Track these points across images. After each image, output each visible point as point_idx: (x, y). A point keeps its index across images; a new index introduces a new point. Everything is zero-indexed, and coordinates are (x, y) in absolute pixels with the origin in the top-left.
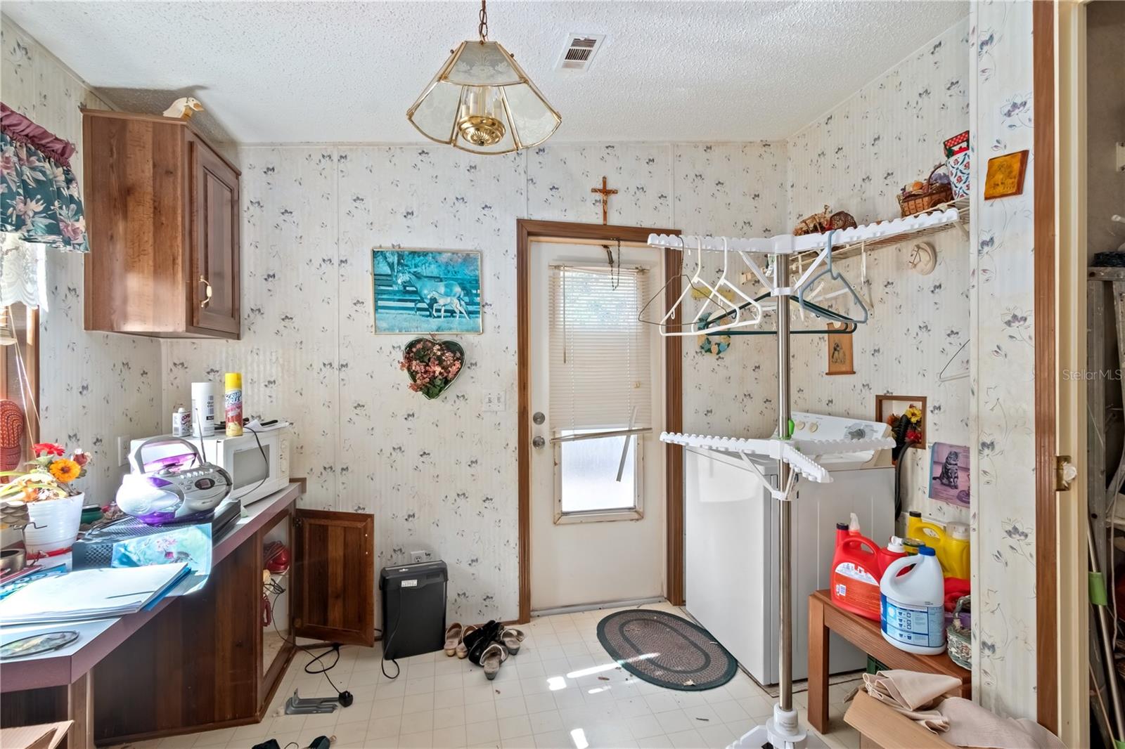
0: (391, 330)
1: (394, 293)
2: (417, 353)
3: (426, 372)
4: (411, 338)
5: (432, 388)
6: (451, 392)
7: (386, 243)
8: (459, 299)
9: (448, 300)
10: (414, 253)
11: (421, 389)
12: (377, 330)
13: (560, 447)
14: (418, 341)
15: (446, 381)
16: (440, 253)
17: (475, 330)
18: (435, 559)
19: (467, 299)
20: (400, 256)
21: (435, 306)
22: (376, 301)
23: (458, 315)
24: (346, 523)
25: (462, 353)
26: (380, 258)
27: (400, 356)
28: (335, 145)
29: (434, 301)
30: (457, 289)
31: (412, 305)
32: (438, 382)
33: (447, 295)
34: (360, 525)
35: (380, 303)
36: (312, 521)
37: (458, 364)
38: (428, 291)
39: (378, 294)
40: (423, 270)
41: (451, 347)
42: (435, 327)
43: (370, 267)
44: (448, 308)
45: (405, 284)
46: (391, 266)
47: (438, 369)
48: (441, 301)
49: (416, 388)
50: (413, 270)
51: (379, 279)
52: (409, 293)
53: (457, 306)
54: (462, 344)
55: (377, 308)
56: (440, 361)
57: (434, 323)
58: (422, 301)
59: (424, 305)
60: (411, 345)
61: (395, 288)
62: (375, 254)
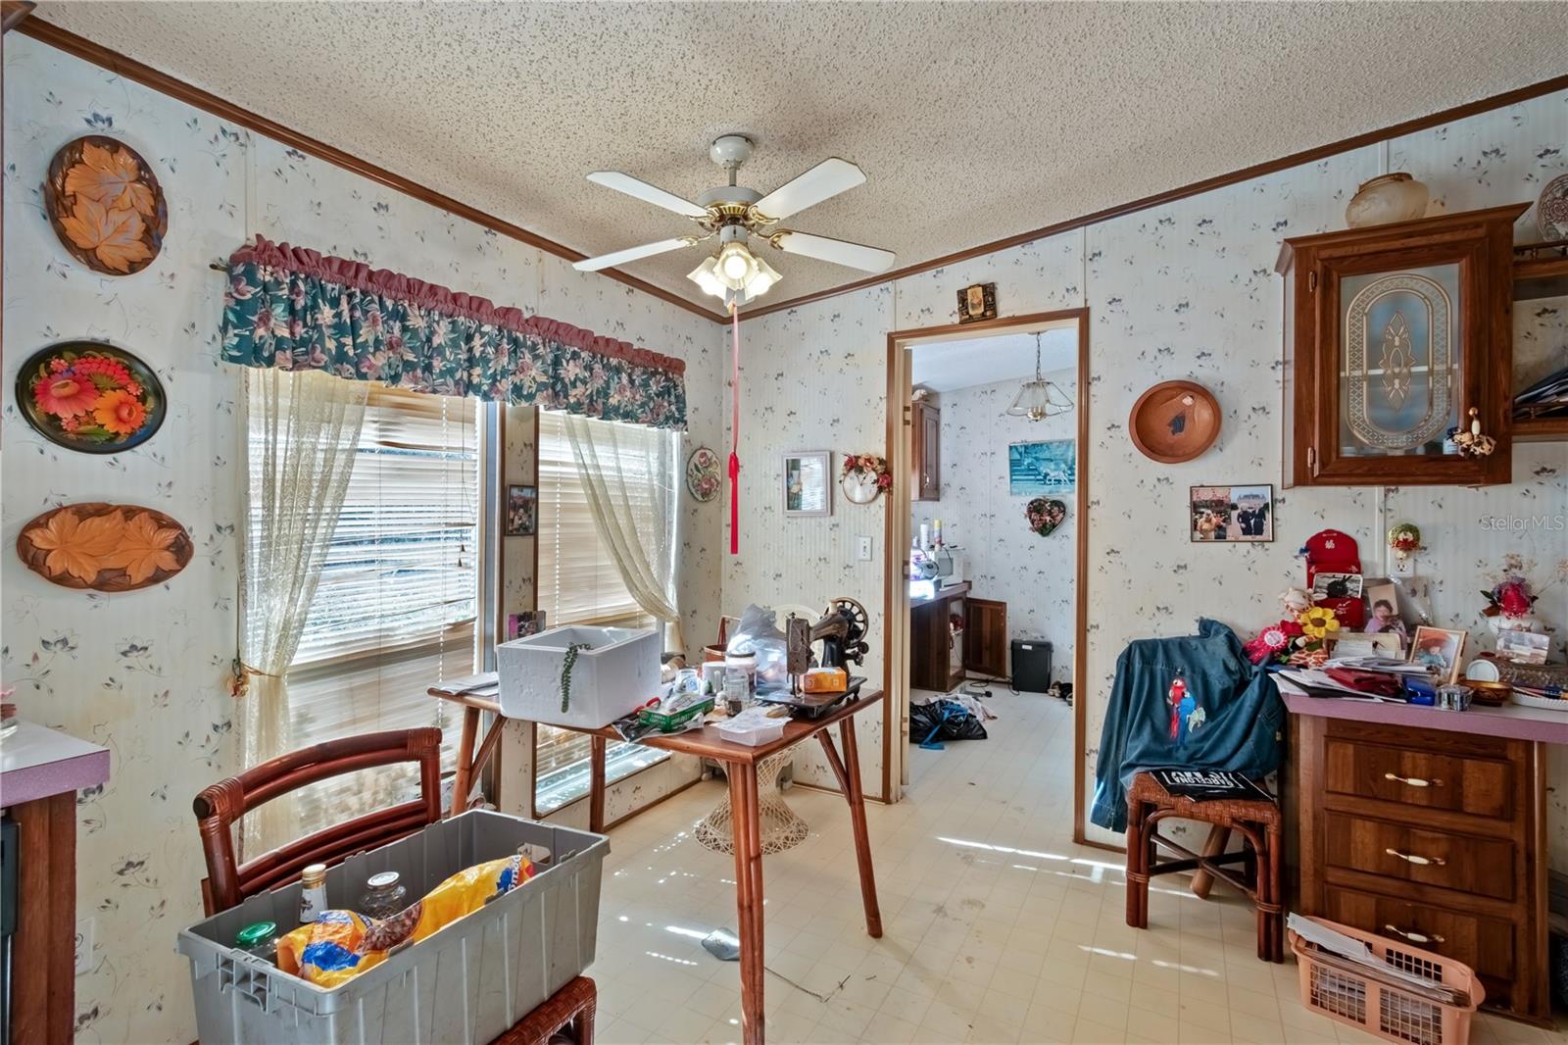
0: (1019, 494)
1: (1022, 470)
2: (1036, 508)
3: (1041, 520)
4: (1033, 498)
5: (1045, 530)
7: (1017, 439)
8: (1064, 472)
9: (1056, 473)
10: (1034, 445)
11: (1037, 531)
12: (1012, 493)
14: (1036, 501)
15: (1054, 526)
16: (1051, 443)
18: (1046, 640)
19: (1069, 472)
20: (1026, 447)
21: (1048, 478)
22: (1011, 476)
23: (1063, 482)
24: (992, 607)
25: (1065, 508)
26: (1014, 450)
27: (1025, 510)
28: (989, 385)
29: (1047, 475)
30: (1063, 466)
31: (1033, 477)
32: (1048, 526)
33: (1055, 470)
34: (1000, 608)
35: (1014, 477)
36: (976, 605)
37: (1061, 515)
38: (1043, 470)
39: (1012, 472)
40: (1041, 455)
42: (1047, 491)
43: (1007, 455)
44: (1057, 478)
45: (1029, 465)
46: (1020, 454)
47: (1048, 518)
48: (1052, 474)
49: (1035, 530)
50: (1034, 455)
51: (1013, 463)
52: (1032, 471)
53: (1063, 477)
55: (1012, 480)
56: (1050, 513)
57: (1047, 488)
58: (1039, 474)
59: (1041, 477)
60: (1032, 503)
61: (1023, 467)
62: (1011, 448)
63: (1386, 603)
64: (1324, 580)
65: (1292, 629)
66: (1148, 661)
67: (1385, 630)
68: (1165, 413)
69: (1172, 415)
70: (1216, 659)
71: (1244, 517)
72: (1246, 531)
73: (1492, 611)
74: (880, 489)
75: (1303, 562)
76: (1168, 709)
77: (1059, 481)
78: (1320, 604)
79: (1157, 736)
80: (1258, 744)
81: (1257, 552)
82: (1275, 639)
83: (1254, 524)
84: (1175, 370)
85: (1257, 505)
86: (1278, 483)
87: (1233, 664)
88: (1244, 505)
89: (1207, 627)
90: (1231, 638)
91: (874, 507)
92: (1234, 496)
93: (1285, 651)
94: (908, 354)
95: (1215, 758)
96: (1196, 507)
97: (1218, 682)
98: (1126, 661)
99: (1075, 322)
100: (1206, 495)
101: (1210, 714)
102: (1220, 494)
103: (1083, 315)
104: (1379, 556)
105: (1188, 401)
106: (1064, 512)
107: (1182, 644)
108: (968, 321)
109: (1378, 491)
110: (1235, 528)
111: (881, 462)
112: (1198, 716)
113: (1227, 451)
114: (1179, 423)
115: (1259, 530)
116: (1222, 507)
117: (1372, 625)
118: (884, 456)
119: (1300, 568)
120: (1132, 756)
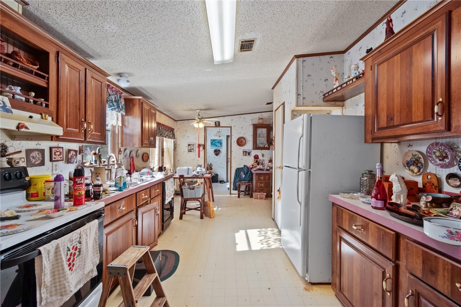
0: (212, 148)
4: (215, 149)
5: (217, 155)
6: (219, 155)
7: (212, 139)
10: (215, 140)
15: (218, 154)
16: (218, 140)
17: (222, 148)
20: (214, 140)
21: (217, 146)
27: (213, 151)
30: (220, 144)
31: (215, 146)
38: (216, 144)
39: (211, 145)
40: (216, 142)
41: (219, 150)
42: (217, 148)
47: (217, 153)
49: (215, 155)
51: (211, 143)
52: (214, 144)
53: (220, 146)
54: (220, 150)
60: (215, 150)
62: (211, 140)
63: (261, 162)
64: (256, 160)
65: (253, 165)
66: (239, 170)
67: (261, 165)
68: (240, 140)
69: (241, 141)
70: (246, 169)
71: (248, 153)
72: (248, 155)
73: (269, 163)
74: (203, 149)
75: (254, 158)
76: (241, 175)
77: (219, 146)
78: (255, 163)
79: (240, 178)
80: (250, 178)
81: (249, 157)
82: (251, 167)
83: (249, 154)
84: (241, 135)
85: (249, 152)
86: (251, 149)
87: (247, 170)
88: (248, 152)
89: (245, 166)
90: (247, 167)
91: (202, 151)
92: (247, 151)
93: (252, 168)
94: (206, 129)
95: (246, 180)
96: (243, 152)
97: (246, 172)
98: (236, 171)
99: (230, 128)
100: (244, 151)
101: (245, 176)
102: (246, 150)
103: (231, 127)
104: (260, 157)
105: (243, 139)
106: (220, 152)
107: (242, 168)
108: (216, 126)
109: (260, 150)
110: (247, 154)
111: (204, 145)
112: (244, 176)
113: (247, 145)
114: (242, 142)
115: (250, 155)
116: (246, 152)
117: (260, 165)
118: (204, 144)
119: (253, 159)
120: (237, 181)
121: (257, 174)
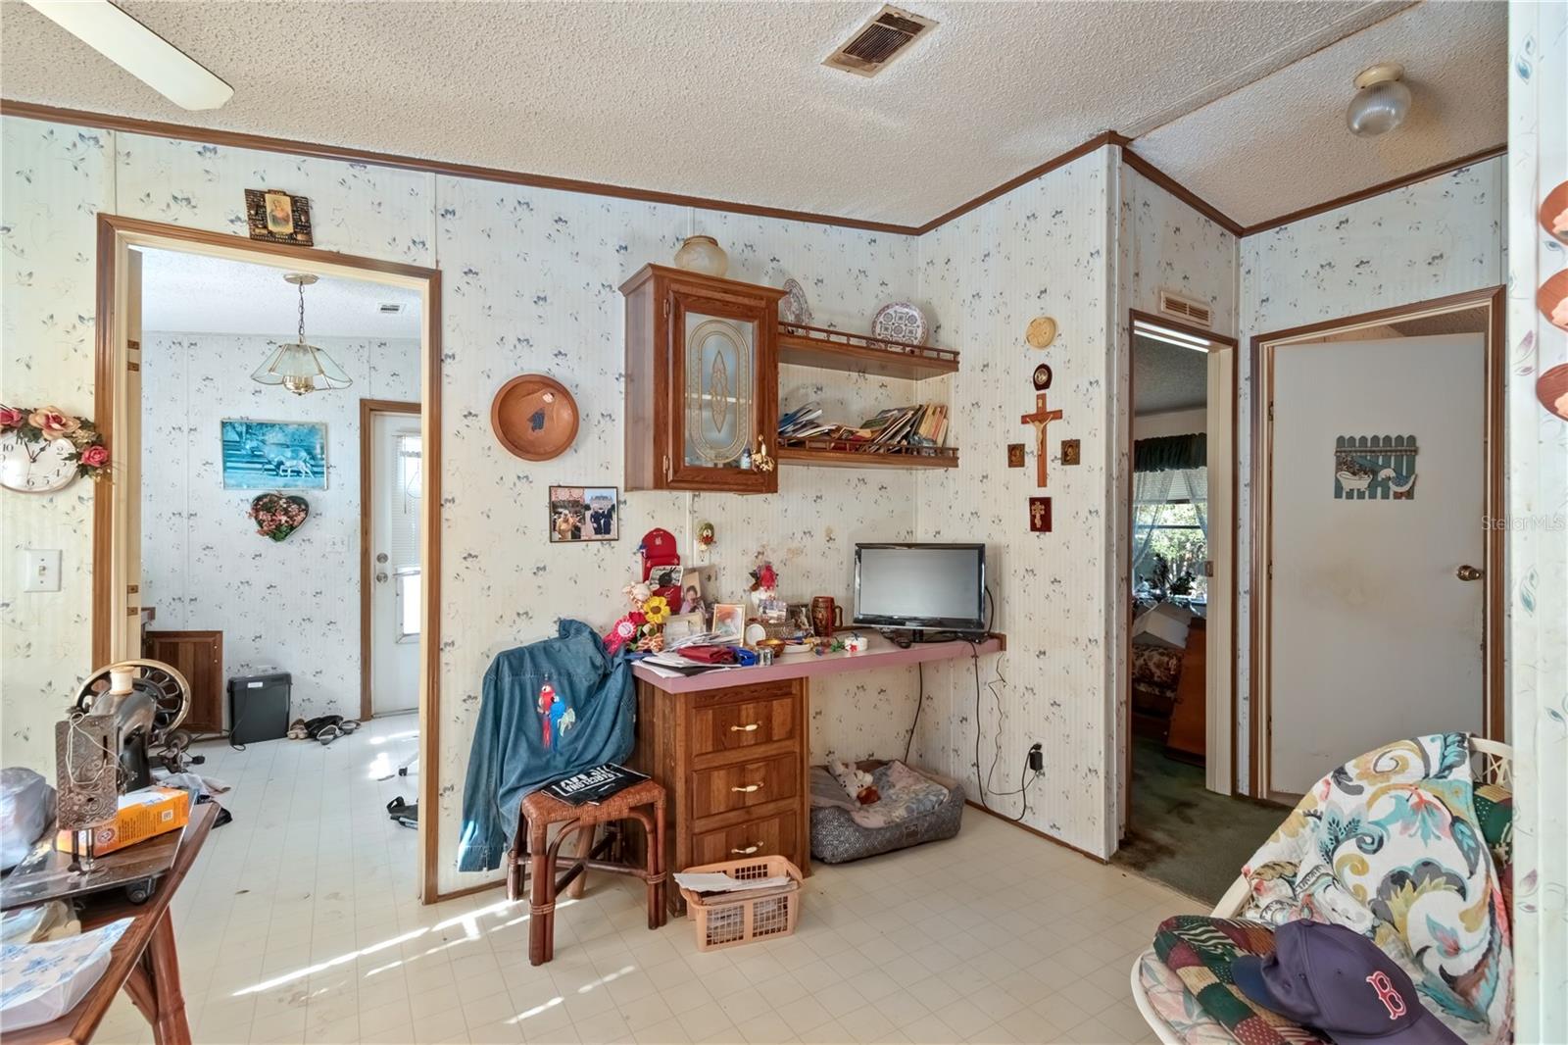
0: (239, 486)
1: (243, 456)
2: (264, 506)
3: (272, 520)
4: (259, 493)
5: (278, 533)
6: (296, 536)
7: (235, 414)
8: (305, 461)
9: (295, 462)
10: (261, 425)
11: (268, 534)
12: (226, 486)
13: (402, 581)
14: (265, 496)
15: (292, 528)
16: (287, 425)
17: (322, 488)
18: (280, 671)
19: (312, 462)
20: (249, 427)
21: (282, 467)
22: (225, 462)
23: (303, 475)
24: (197, 640)
25: (307, 505)
26: (229, 428)
27: (248, 508)
28: (185, 334)
29: (281, 463)
30: (303, 454)
31: (260, 466)
32: (284, 528)
33: (293, 458)
34: (211, 640)
35: (229, 464)
36: (163, 640)
37: (303, 514)
38: (274, 456)
39: (226, 458)
40: (269, 439)
41: (294, 500)
42: (282, 484)
43: (219, 435)
44: (295, 469)
45: (253, 450)
46: (240, 435)
47: (284, 519)
48: (288, 464)
49: (263, 533)
50: (261, 438)
51: (227, 445)
52: (254, 456)
53: (302, 467)
54: (307, 498)
55: (225, 469)
56: (286, 512)
57: (280, 481)
58: (269, 463)
59: (272, 467)
60: (259, 499)
61: (243, 452)
62: (224, 424)
63: (692, 588)
64: (657, 572)
65: (637, 618)
66: (516, 672)
67: (693, 610)
68: (524, 409)
69: (530, 411)
70: (581, 661)
71: (596, 517)
72: (598, 531)
73: (755, 588)
74: (83, 470)
75: (639, 558)
76: (540, 718)
77: (298, 473)
78: (655, 594)
79: (534, 751)
81: (605, 550)
82: (626, 630)
83: (604, 523)
84: (536, 364)
85: (605, 506)
86: (621, 486)
87: (599, 661)
88: (595, 506)
89: (567, 628)
90: (593, 634)
92: (588, 497)
93: (634, 640)
94: (135, 259)
95: (588, 756)
96: (554, 507)
97: (584, 677)
98: (494, 678)
99: (423, 285)
100: (563, 495)
101: (579, 715)
102: (576, 494)
103: (435, 277)
104: (690, 550)
105: (548, 398)
106: (306, 511)
107: (546, 647)
109: (688, 495)
110: (588, 529)
111: (85, 425)
112: (568, 717)
113: (581, 452)
114: (538, 420)
115: (608, 531)
116: (578, 507)
117: (685, 607)
118: (89, 413)
119: (637, 564)
120: (511, 780)
121: (703, 700)
